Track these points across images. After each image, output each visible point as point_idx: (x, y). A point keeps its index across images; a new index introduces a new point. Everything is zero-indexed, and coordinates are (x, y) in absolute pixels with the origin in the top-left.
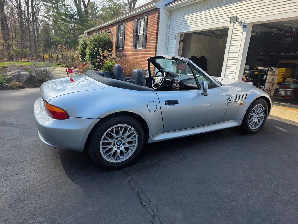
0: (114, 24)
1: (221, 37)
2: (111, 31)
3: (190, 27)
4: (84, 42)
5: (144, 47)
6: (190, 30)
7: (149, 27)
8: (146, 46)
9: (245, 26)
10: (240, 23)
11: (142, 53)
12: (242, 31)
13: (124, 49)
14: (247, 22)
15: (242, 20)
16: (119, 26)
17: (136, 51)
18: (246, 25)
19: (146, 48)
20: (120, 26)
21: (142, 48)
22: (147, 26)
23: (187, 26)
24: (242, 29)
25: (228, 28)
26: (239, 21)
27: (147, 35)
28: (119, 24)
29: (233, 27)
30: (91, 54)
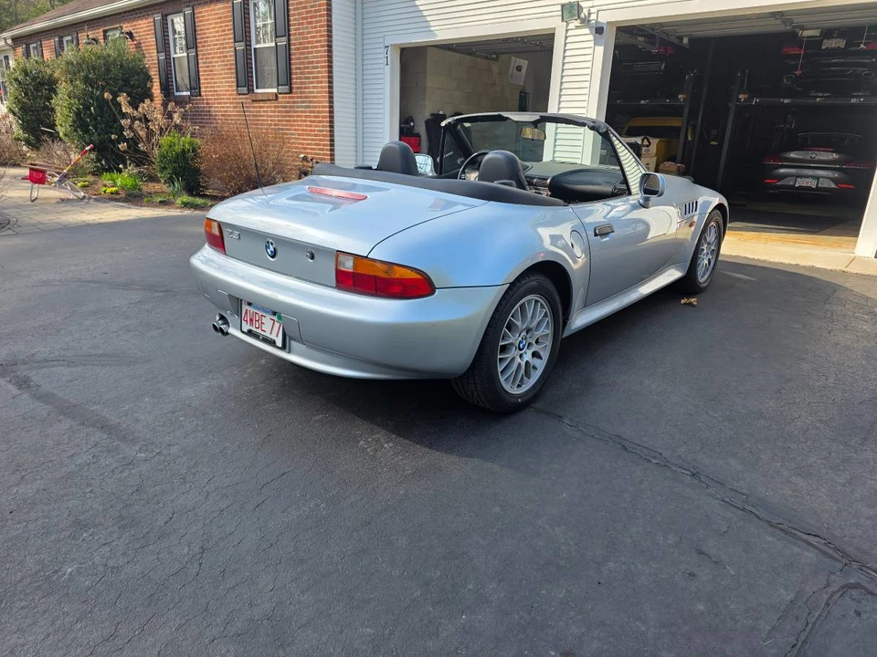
0: (143, 8)
1: (496, 59)
2: (130, 34)
3: (432, 29)
4: (26, 74)
5: (286, 88)
6: (436, 35)
7: (295, 25)
8: (289, 82)
9: (599, 31)
10: (585, 22)
11: (275, 107)
12: (592, 44)
13: (200, 95)
14: (604, 18)
15: (589, 14)
16: (164, 17)
17: (253, 101)
18: (603, 28)
19: (294, 91)
20: (169, 18)
21: (275, 90)
22: (289, 20)
23: (424, 25)
24: (591, 37)
25: (554, 34)
26: (582, 16)
27: (289, 49)
28: (166, 12)
29: (567, 31)
30: (78, 114)
